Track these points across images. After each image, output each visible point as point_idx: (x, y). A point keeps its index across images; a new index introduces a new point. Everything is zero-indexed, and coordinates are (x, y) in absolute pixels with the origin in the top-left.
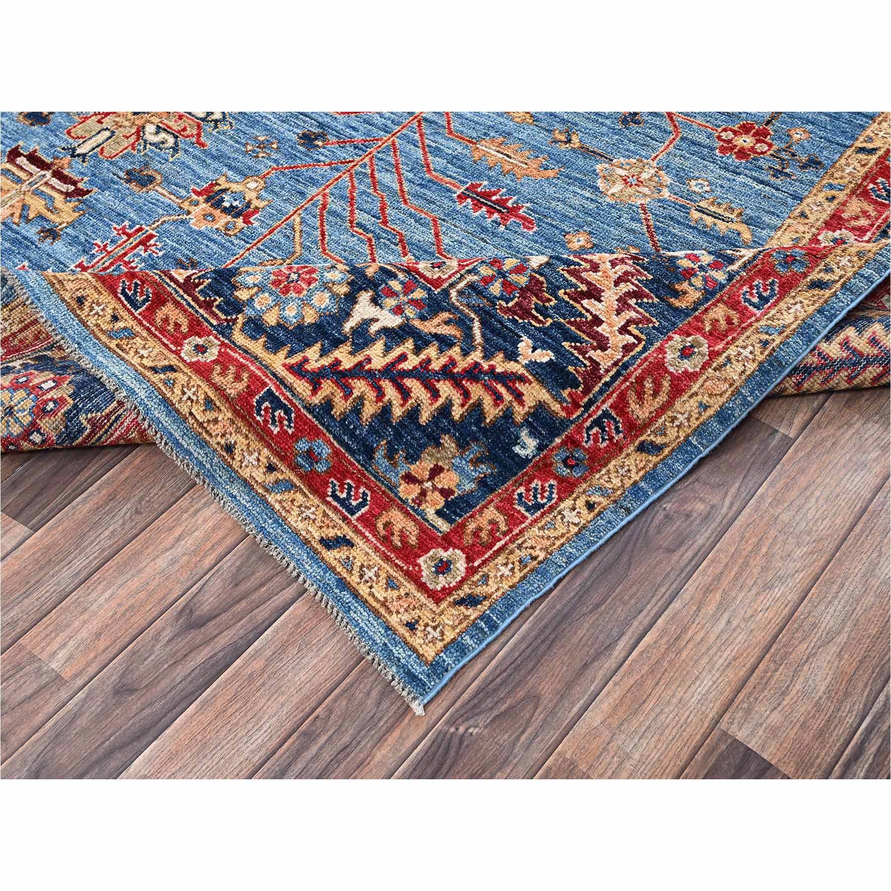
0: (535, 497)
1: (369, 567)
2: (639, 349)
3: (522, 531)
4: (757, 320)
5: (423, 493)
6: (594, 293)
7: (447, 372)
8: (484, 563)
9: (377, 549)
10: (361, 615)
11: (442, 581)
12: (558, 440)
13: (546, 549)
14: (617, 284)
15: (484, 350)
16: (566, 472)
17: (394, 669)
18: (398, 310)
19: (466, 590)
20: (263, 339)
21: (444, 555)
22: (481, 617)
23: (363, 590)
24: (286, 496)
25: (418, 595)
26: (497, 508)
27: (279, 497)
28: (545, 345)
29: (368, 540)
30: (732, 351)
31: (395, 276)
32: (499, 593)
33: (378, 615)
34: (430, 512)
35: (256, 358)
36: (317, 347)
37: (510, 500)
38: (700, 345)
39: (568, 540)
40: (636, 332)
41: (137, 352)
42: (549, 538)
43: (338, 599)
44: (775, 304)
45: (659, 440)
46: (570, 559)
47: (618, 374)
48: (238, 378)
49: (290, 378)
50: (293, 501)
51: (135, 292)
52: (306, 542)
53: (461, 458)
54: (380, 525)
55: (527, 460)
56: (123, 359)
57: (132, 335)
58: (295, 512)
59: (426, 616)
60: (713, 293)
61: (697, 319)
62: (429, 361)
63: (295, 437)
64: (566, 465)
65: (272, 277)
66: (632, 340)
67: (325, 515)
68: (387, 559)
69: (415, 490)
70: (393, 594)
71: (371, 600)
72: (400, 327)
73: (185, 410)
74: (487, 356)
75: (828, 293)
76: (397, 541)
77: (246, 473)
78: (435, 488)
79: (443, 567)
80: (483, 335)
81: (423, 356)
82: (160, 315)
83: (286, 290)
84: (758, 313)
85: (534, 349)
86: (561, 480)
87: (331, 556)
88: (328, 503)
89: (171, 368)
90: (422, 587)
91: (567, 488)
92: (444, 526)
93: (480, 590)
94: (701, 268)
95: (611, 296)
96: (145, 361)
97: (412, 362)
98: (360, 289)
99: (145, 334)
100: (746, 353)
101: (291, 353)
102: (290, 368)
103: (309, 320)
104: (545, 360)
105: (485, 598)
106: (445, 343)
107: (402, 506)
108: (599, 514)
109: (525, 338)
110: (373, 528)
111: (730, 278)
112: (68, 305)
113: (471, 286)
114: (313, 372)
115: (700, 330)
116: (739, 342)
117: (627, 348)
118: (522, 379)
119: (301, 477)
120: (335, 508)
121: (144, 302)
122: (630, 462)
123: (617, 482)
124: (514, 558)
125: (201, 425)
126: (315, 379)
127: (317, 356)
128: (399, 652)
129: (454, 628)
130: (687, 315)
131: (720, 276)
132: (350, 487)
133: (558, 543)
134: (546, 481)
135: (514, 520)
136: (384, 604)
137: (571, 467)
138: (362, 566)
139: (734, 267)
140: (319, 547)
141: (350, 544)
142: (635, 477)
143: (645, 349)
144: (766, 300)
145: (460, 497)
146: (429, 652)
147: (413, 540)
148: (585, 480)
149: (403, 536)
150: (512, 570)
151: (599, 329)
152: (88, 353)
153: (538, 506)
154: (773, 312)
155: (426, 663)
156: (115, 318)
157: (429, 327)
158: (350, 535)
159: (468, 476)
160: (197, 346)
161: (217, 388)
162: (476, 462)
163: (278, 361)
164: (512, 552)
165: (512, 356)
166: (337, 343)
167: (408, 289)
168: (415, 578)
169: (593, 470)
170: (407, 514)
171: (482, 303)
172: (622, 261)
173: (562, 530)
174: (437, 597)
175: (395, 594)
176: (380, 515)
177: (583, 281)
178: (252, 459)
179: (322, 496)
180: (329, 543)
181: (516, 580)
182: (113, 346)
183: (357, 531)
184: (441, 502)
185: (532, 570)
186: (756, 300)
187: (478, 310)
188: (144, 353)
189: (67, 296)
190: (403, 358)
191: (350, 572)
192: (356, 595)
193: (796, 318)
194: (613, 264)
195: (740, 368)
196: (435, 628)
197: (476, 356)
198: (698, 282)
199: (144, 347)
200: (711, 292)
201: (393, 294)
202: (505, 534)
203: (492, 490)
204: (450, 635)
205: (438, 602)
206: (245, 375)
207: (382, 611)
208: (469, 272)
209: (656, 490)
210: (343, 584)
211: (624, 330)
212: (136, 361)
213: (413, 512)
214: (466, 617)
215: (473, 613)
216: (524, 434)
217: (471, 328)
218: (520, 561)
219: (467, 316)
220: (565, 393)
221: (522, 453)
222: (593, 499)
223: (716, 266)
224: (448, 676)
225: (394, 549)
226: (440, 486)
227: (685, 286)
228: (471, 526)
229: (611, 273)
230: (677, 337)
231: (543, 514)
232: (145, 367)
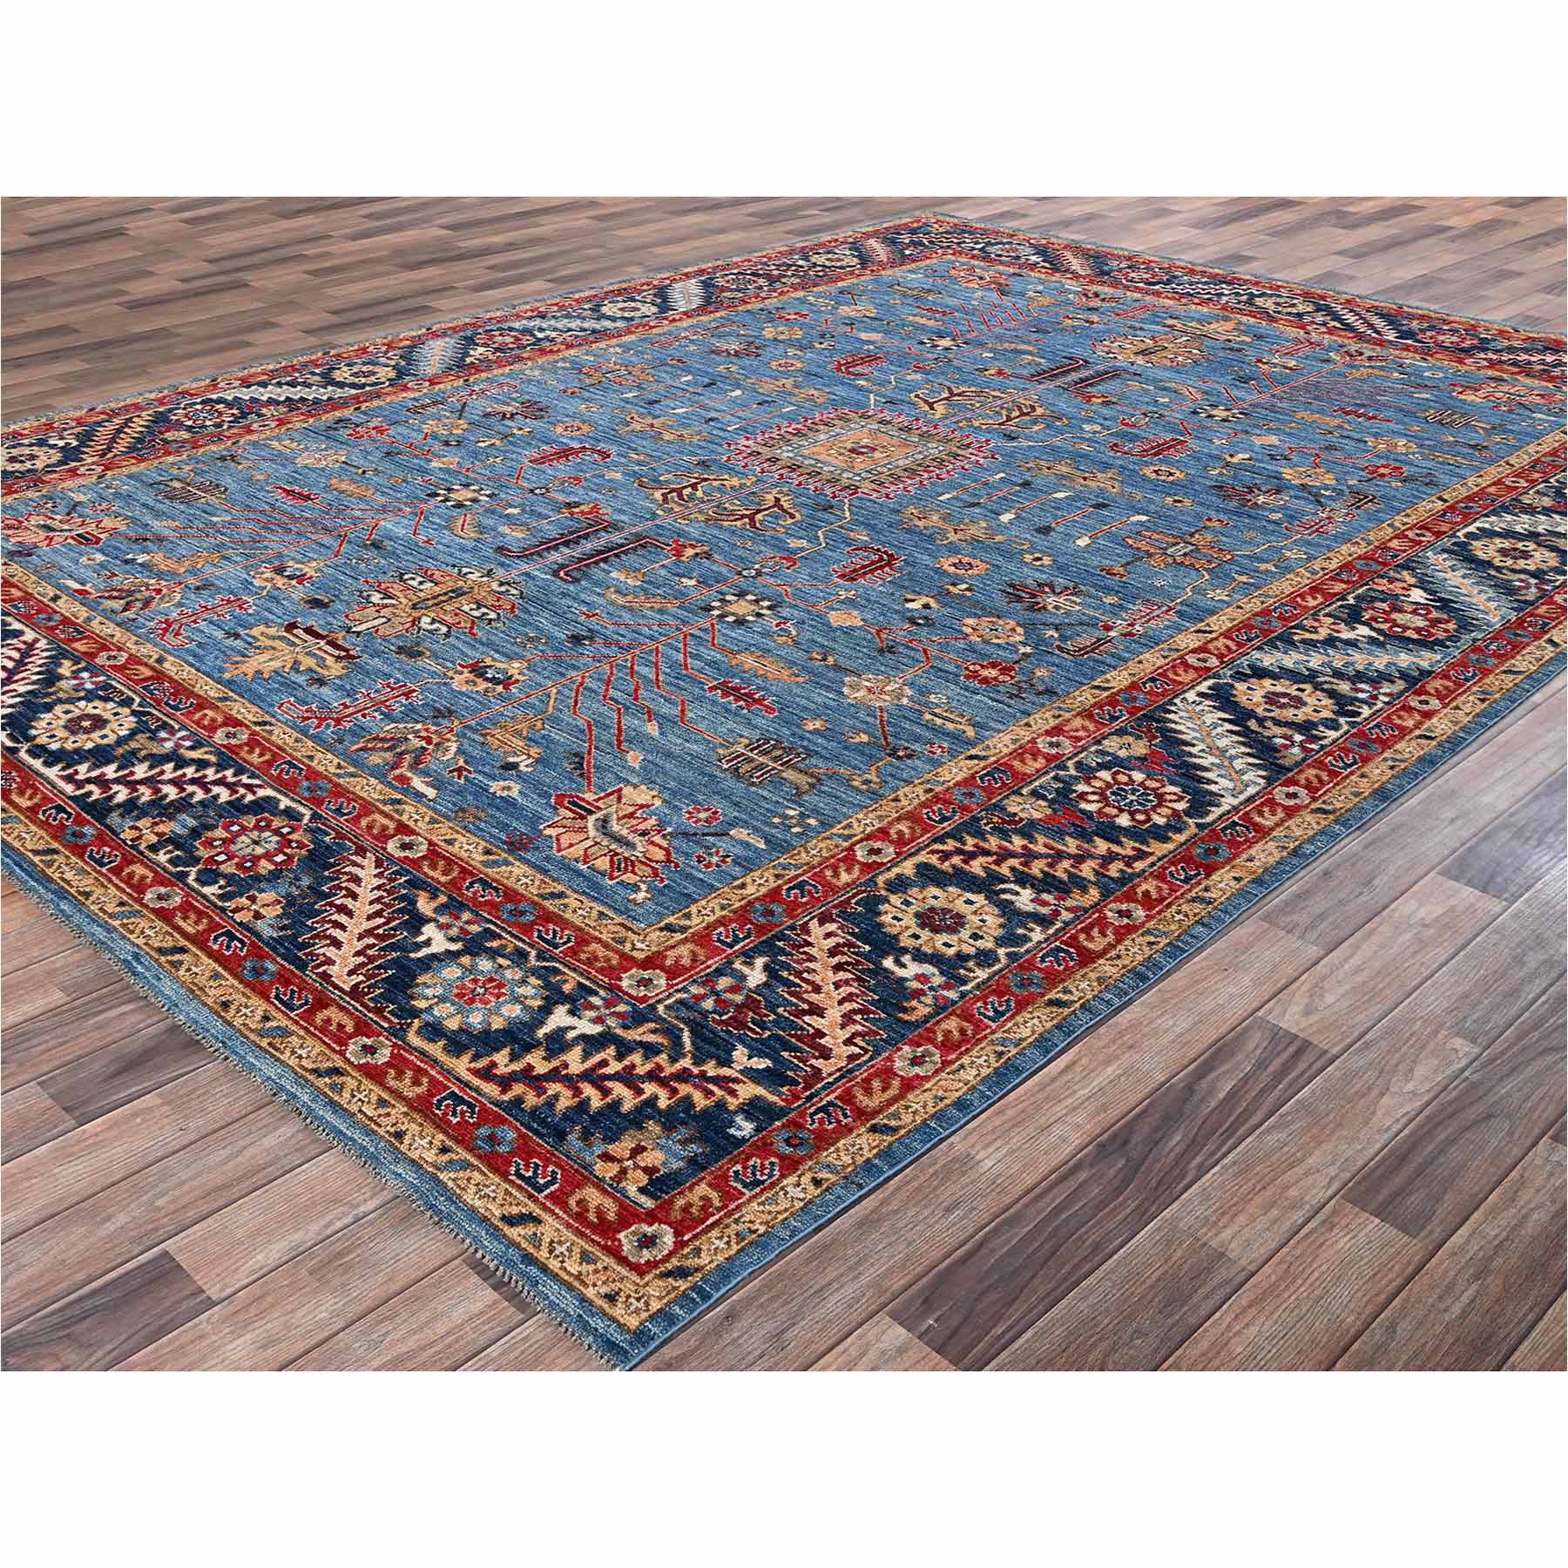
0: (754, 1174)
1: (560, 1243)
2: (865, 1058)
3: (738, 1207)
4: (993, 1032)
5: (624, 1171)
6: (817, 1011)
7: (653, 1076)
8: (695, 1237)
9: (568, 1226)
10: (551, 1289)
11: (646, 1255)
12: (778, 1123)
13: (767, 1223)
14: (840, 1003)
15: (694, 1057)
16: (788, 1150)
17: (591, 1338)
18: (598, 1020)
19: (675, 1262)
20: (441, 1043)
21: (649, 1230)
22: (693, 1288)
23: (554, 1265)
24: (461, 1174)
25: (619, 1268)
26: (710, 1185)
27: (452, 1175)
28: (762, 1054)
29: (558, 1217)
30: (966, 1060)
31: (596, 994)
32: (713, 1265)
33: (570, 1288)
34: (632, 1190)
35: (436, 1061)
36: (506, 1051)
37: (725, 1177)
38: (931, 1055)
39: (792, 1214)
40: (862, 1044)
41: (293, 1052)
42: (770, 1212)
43: (523, 1274)
44: (1012, 1017)
45: (893, 1123)
46: (794, 1232)
47: (842, 1077)
48: (416, 1082)
49: (476, 1082)
50: (469, 1179)
51: (292, 998)
52: (485, 1219)
53: (668, 1138)
54: (572, 1202)
55: (744, 1140)
56: (278, 1059)
57: (285, 1033)
58: (473, 1189)
59: (628, 1287)
60: (944, 1008)
61: (929, 1030)
62: (633, 1066)
63: (477, 1125)
64: (789, 1145)
65: (455, 991)
66: (857, 1050)
67: (507, 1192)
68: (581, 1234)
69: (613, 1169)
70: (585, 1268)
71: (563, 1274)
72: (600, 1034)
73: (354, 1108)
74: (698, 1061)
75: (1066, 1011)
76: (592, 1217)
77: (415, 1155)
78: (637, 1166)
79: (648, 1242)
80: (693, 1043)
81: (626, 1062)
82: (319, 1018)
83: (472, 1001)
84: (994, 1025)
85: (750, 1058)
86: (782, 1157)
87: (514, 1233)
88: (511, 1182)
89: (336, 1071)
90: (623, 1261)
91: (790, 1165)
92: (648, 1203)
93: (692, 1262)
94: (931, 988)
95: (835, 1014)
96: (305, 1063)
97: (614, 1067)
98: (556, 1003)
99: (302, 1033)
100: (981, 1061)
101: (476, 1058)
102: (476, 1072)
103: (495, 1026)
104: (762, 1066)
105: (697, 1270)
106: (650, 1050)
107: (599, 1184)
108: (827, 1190)
109: (739, 1047)
110: (564, 1206)
111: (963, 995)
112: (210, 1008)
113: (681, 1002)
114: (502, 1076)
115: (932, 1041)
116: (974, 1053)
117: (852, 1058)
118: (736, 1081)
119: (479, 1157)
120: (519, 1187)
121: (302, 1006)
122: (862, 1141)
123: (847, 1159)
124: (731, 1231)
125: (370, 1119)
126: (505, 1083)
127: (506, 1061)
128: (596, 1322)
129: (660, 1298)
130: (918, 1027)
131: (952, 995)
132: (537, 1166)
133: (780, 1217)
134: (766, 1158)
135: (728, 1195)
136: (578, 1277)
137: (795, 1146)
138: (552, 1242)
139: (968, 987)
140: (500, 1224)
141: (537, 1221)
142: (868, 1155)
143: (871, 1059)
144: (1002, 1014)
145: (667, 1175)
146: (633, 1322)
147: (611, 1216)
148: (811, 1158)
149: (600, 1213)
150: (728, 1243)
151: (822, 1041)
152: (236, 1053)
153: (757, 1183)
154: (1009, 1025)
155: (629, 1331)
156: (266, 1018)
157: (634, 1035)
158: (537, 1211)
159: (675, 1155)
160: (364, 1047)
161: (391, 1091)
162: (684, 1142)
163: (462, 1066)
164: (727, 1226)
165: (726, 1062)
166: (528, 1048)
167: (609, 1004)
168: (615, 1252)
169: (819, 1149)
170: (604, 1191)
171: (692, 1015)
172: (847, 983)
173: (784, 1204)
174: (640, 1270)
175: (591, 1268)
176: (573, 1193)
177: (804, 1001)
178: (424, 1143)
179: (505, 1176)
180: (511, 1221)
181: (732, 1252)
182: (264, 1044)
183: (545, 1208)
184: (645, 1180)
185: (751, 1243)
186: (991, 1014)
187: (687, 1022)
188: (303, 1053)
189: (210, 1001)
190: (604, 1063)
191: (538, 1248)
192: (544, 1269)
193: (1033, 1032)
194: (837, 985)
195: (974, 1072)
196: (638, 1299)
197: (686, 1062)
198: (929, 1000)
199: (301, 1047)
200: (942, 1008)
201: (592, 1007)
202: (719, 1209)
203: (703, 1169)
204: (655, 1306)
205: (641, 1274)
206: (425, 1080)
207: (576, 1284)
208: (678, 991)
209: (892, 1166)
210: (529, 1259)
211: (849, 1042)
212: (293, 1062)
213: (612, 1189)
214: (675, 1288)
215: (683, 1285)
216: (739, 1119)
217: (680, 1037)
218: (737, 1234)
219: (675, 1026)
220: (784, 1089)
221: (738, 1134)
222: (820, 1175)
223: (947, 986)
224: (653, 1346)
225: (590, 1225)
226: (642, 1164)
227: (914, 1003)
228: (680, 1202)
229: (834, 994)
230: (906, 1048)
231: (762, 1191)
232: (306, 1069)
